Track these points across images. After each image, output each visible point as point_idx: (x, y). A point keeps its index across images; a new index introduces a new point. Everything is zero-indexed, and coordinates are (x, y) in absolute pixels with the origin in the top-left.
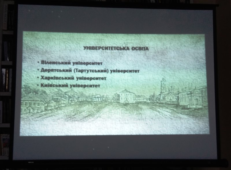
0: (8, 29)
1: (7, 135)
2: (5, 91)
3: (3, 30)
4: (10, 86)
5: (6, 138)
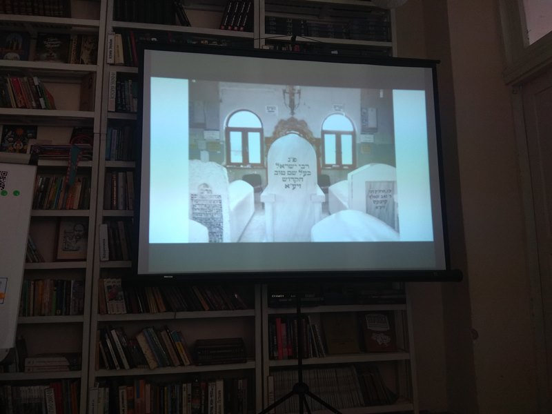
0: (117, 111)
1: (115, 280)
2: (111, 209)
3: (108, 111)
4: (121, 200)
5: (114, 286)
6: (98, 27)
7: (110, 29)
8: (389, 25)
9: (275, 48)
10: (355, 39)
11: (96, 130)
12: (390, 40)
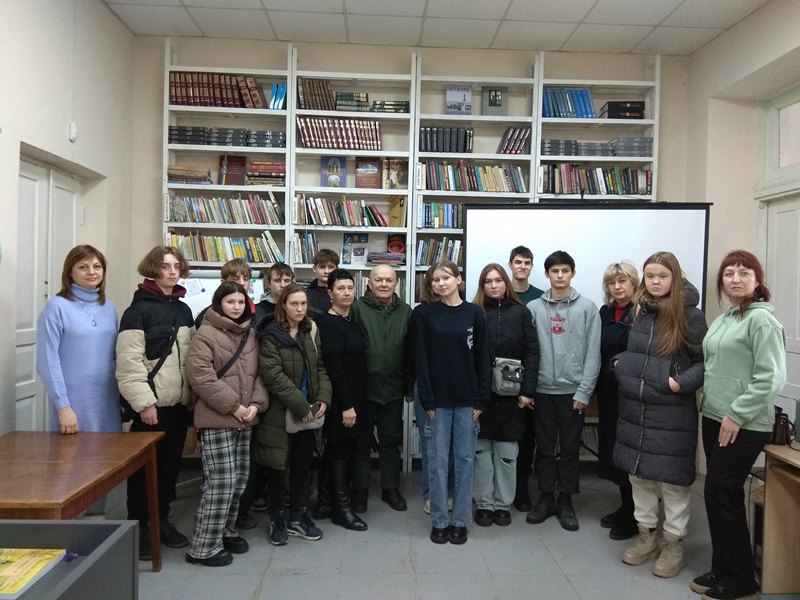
0: (424, 227)
3: (418, 228)
6: (408, 158)
7: (417, 159)
8: (652, 140)
9: (548, 168)
10: (619, 155)
11: (408, 242)
12: (651, 155)
